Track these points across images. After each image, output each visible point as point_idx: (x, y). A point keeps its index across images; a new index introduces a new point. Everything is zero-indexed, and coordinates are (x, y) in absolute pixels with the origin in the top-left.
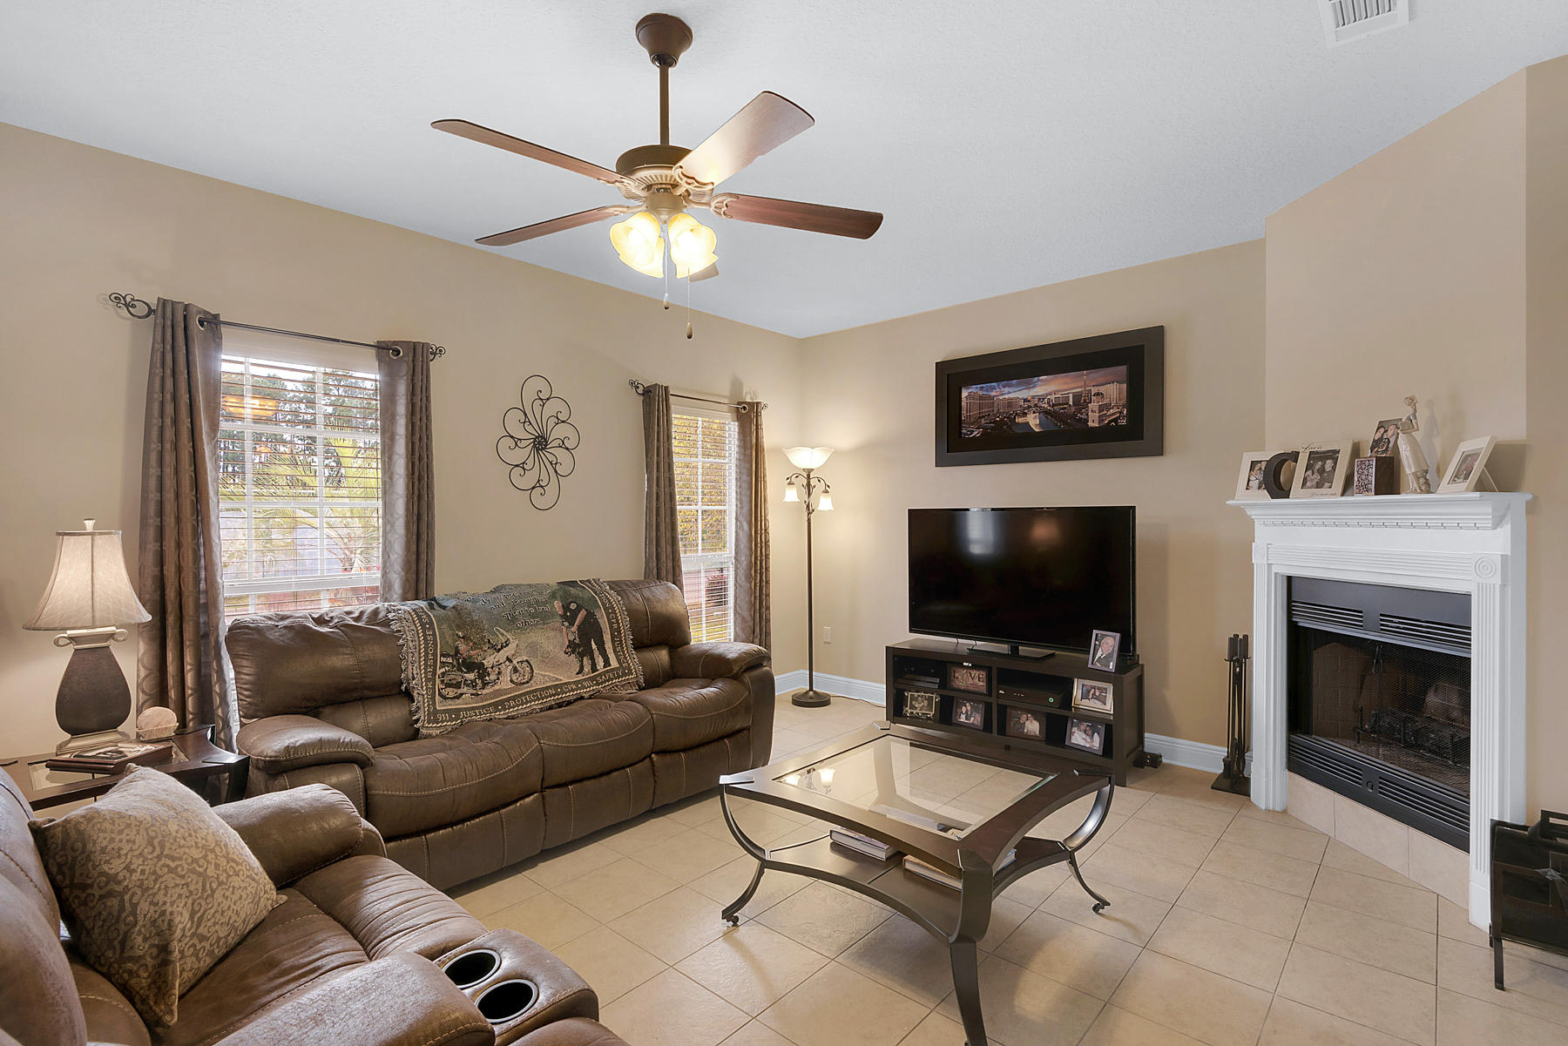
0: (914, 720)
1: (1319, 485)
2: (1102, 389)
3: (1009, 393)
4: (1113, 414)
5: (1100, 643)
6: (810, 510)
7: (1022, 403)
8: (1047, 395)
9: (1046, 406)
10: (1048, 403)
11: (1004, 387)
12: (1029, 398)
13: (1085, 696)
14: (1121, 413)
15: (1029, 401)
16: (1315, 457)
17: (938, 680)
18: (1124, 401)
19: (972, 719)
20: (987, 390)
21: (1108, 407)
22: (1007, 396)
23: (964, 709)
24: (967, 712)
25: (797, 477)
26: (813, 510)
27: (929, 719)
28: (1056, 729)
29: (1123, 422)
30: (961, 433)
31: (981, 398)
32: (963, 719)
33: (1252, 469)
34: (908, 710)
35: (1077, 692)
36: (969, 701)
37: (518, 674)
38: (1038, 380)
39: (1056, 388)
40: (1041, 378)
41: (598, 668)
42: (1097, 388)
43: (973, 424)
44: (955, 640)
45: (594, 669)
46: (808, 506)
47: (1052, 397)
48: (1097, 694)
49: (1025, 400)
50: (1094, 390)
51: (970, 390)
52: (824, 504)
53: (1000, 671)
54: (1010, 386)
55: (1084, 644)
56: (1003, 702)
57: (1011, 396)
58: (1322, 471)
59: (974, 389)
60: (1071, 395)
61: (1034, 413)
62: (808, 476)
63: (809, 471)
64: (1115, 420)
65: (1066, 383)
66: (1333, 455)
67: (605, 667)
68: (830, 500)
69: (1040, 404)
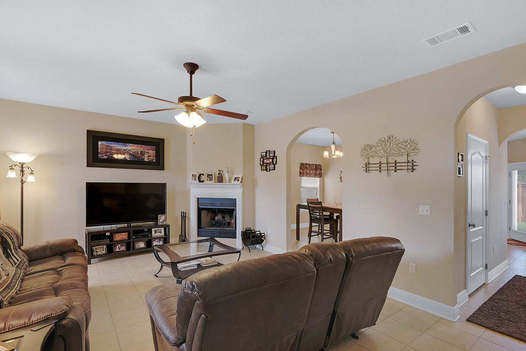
0: (99, 256)
1: (210, 180)
2: (148, 151)
3: (118, 146)
4: (151, 158)
5: (160, 218)
6: (22, 182)
7: (123, 150)
8: (132, 150)
9: (131, 153)
10: (132, 152)
11: (116, 144)
12: (125, 149)
13: (156, 232)
14: (154, 158)
15: (125, 150)
16: (208, 175)
17: (109, 240)
18: (155, 156)
19: (121, 249)
20: (109, 144)
21: (150, 156)
22: (117, 147)
23: (117, 247)
24: (119, 247)
25: (15, 166)
26: (25, 182)
27: (104, 254)
28: (149, 244)
29: (154, 161)
30: (98, 156)
31: (107, 146)
32: (117, 250)
33: (192, 176)
34: (95, 253)
35: (153, 232)
36: (119, 244)
37: (4, 271)
38: (129, 145)
39: (135, 148)
41: (16, 262)
42: (147, 151)
43: (103, 154)
44: (111, 226)
45: (15, 264)
46: (22, 180)
47: (133, 151)
48: (159, 231)
49: (124, 150)
50: (146, 151)
51: (102, 143)
52: (30, 179)
53: (133, 231)
54: (119, 144)
56: (134, 240)
57: (119, 147)
58: (210, 178)
59: (104, 142)
60: (139, 151)
61: (127, 154)
62: (22, 166)
63: (22, 165)
64: (152, 160)
65: (138, 147)
66: (211, 175)
67: (18, 261)
68: (34, 177)
69: (129, 152)
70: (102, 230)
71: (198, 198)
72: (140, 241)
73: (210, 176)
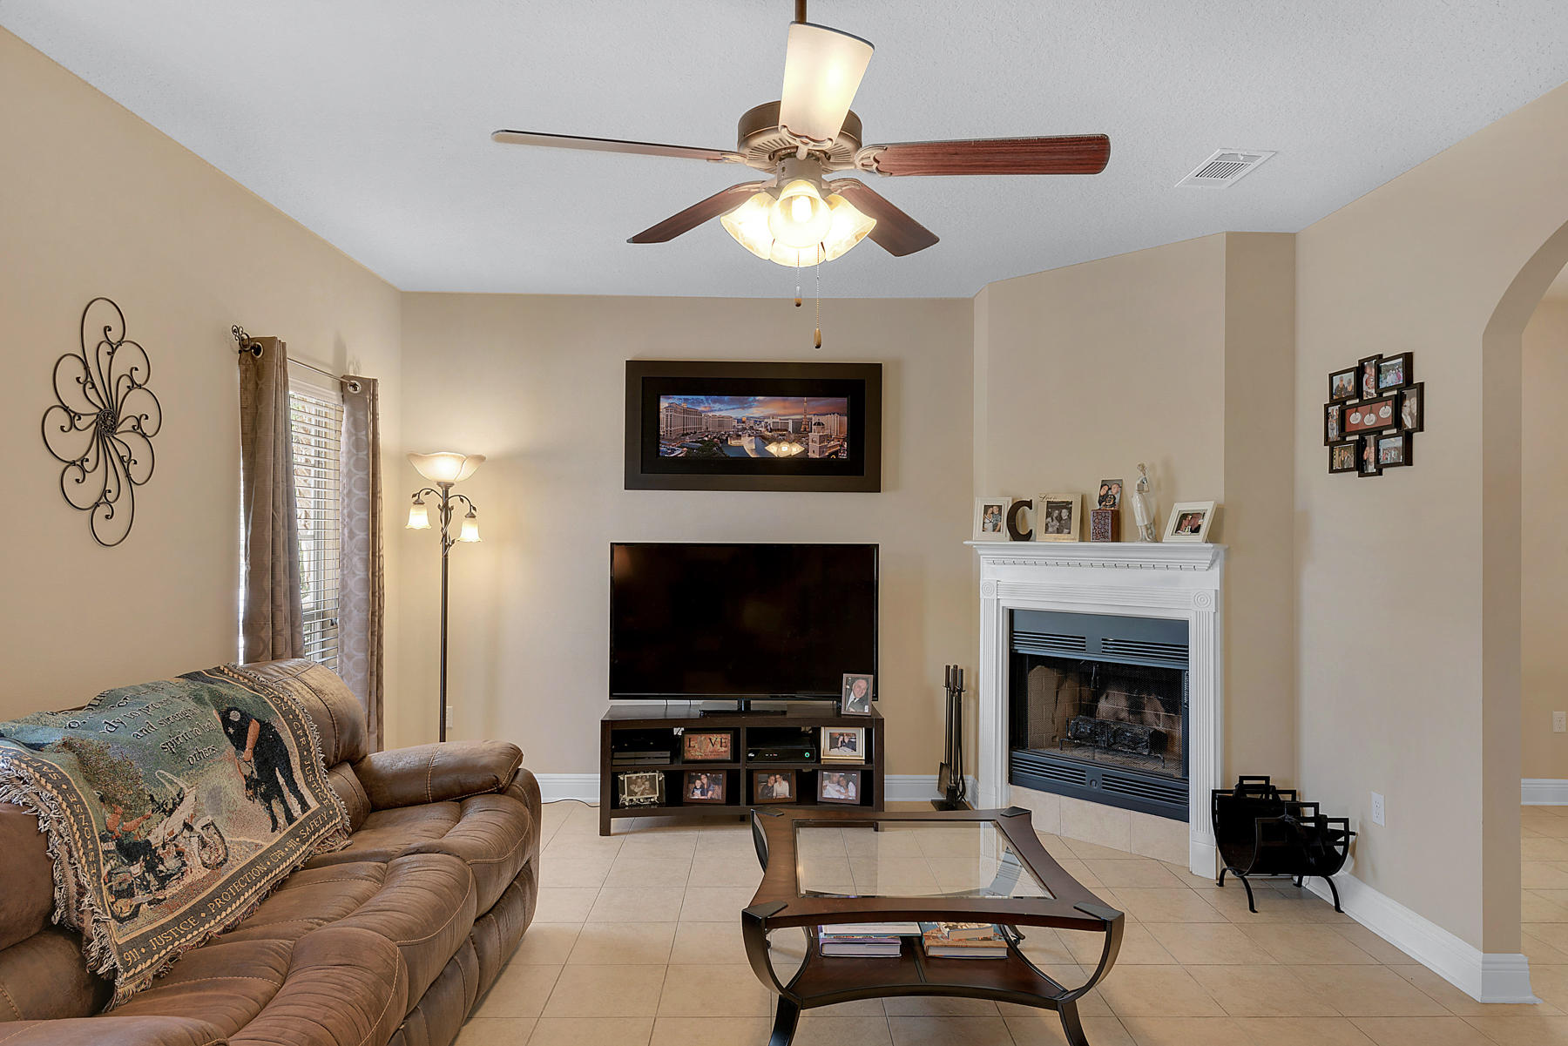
0: (636, 810)
1: (1059, 531)
2: (822, 419)
3: (720, 410)
4: (833, 447)
5: (851, 687)
6: (446, 543)
7: (735, 423)
8: (765, 418)
9: (763, 430)
10: (766, 427)
11: (715, 402)
12: (744, 419)
13: (834, 743)
14: (842, 446)
15: (744, 422)
16: (1052, 507)
17: (668, 754)
18: (844, 434)
19: (710, 793)
20: (693, 403)
21: (828, 438)
22: (717, 414)
23: (698, 783)
24: (702, 787)
25: (427, 493)
26: (453, 542)
27: (654, 803)
28: (807, 789)
29: (843, 456)
30: (658, 451)
31: (685, 411)
32: (697, 795)
33: (985, 512)
34: (625, 798)
35: (825, 742)
36: (704, 772)
38: (755, 401)
39: (775, 412)
40: (758, 398)
41: (296, 815)
42: (818, 418)
43: (674, 441)
44: (688, 702)
46: (445, 536)
47: (770, 421)
48: (846, 741)
49: (740, 421)
50: (815, 419)
51: (670, 401)
52: (468, 532)
53: (750, 731)
54: (721, 402)
55: (834, 690)
56: (752, 766)
57: (723, 414)
58: (1060, 518)
59: (676, 400)
60: (790, 422)
61: (750, 436)
62: (446, 492)
63: (446, 487)
64: (836, 453)
65: (785, 408)
66: (1067, 505)
67: (302, 812)
68: (477, 528)
69: (756, 427)
70: (659, 715)
71: (1011, 612)
72: (773, 772)
73: (1058, 513)
